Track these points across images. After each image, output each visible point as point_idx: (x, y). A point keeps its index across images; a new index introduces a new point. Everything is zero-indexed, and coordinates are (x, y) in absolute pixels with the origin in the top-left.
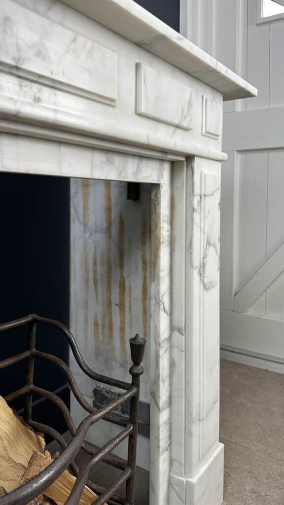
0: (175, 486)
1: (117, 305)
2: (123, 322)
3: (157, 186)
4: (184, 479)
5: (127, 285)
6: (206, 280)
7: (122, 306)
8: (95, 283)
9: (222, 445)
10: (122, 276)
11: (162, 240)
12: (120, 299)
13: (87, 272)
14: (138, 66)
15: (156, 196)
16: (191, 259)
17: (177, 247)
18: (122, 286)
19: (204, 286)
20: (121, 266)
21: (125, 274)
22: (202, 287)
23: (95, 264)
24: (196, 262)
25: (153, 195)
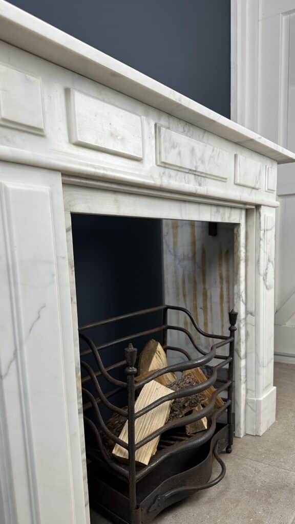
0: (249, 404)
1: (201, 308)
2: (206, 319)
3: (238, 225)
4: (255, 399)
5: (208, 294)
6: (267, 283)
7: (205, 309)
8: (184, 296)
9: (275, 388)
10: (205, 288)
11: (241, 258)
12: (204, 304)
13: (177, 289)
14: (236, 156)
15: (237, 231)
16: (259, 270)
17: (249, 263)
18: (205, 295)
19: (267, 287)
20: (204, 282)
21: (207, 287)
22: (265, 287)
23: (184, 282)
24: (262, 271)
25: (235, 230)
